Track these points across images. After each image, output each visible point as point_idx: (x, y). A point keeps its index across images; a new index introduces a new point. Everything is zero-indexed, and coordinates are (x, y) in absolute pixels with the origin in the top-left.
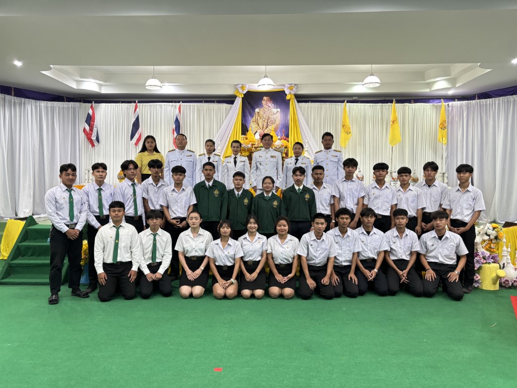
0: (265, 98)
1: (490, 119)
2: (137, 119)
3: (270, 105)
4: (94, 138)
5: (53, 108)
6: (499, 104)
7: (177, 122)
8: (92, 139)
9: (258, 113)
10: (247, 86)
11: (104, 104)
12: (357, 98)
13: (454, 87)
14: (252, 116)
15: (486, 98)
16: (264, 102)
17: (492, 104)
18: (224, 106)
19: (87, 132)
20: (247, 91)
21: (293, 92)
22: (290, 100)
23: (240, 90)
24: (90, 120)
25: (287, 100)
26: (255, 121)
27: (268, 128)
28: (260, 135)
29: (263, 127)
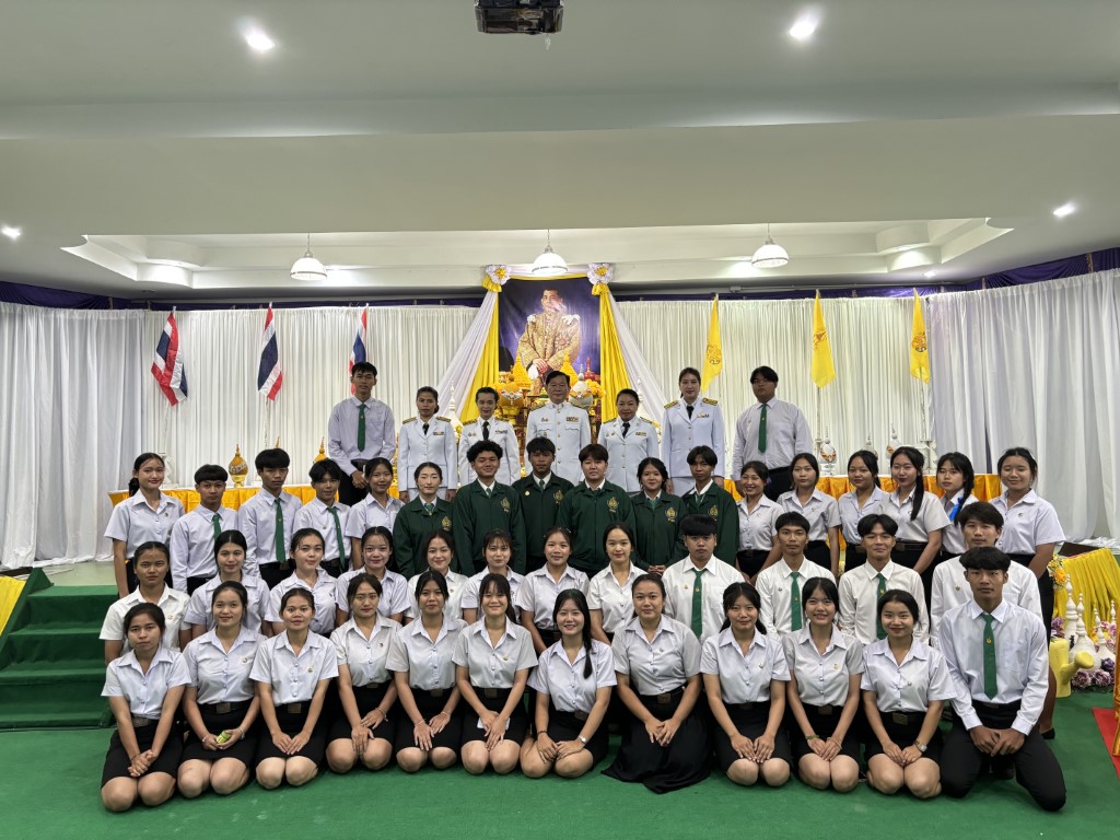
0: (547, 293)
1: (1015, 328)
2: (273, 342)
3: (558, 307)
4: (175, 385)
5: (84, 324)
6: (1032, 296)
7: (359, 346)
8: (172, 388)
9: (534, 323)
10: (509, 269)
11: (199, 312)
12: (739, 289)
13: (937, 264)
14: (521, 331)
15: (1005, 285)
16: (545, 302)
17: (1018, 296)
18: (462, 310)
19: (159, 372)
20: (509, 278)
21: (606, 280)
22: (599, 296)
23: (493, 277)
24: (168, 346)
25: (594, 296)
26: (527, 342)
27: (555, 355)
28: (538, 371)
29: (545, 354)
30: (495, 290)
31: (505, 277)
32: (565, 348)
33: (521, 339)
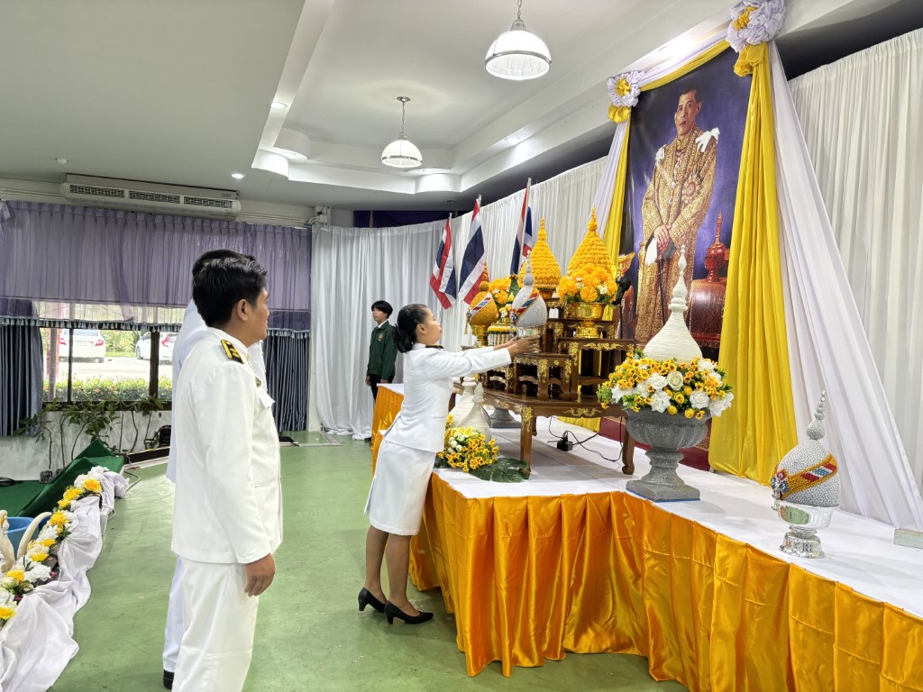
0: (684, 100)
9: (662, 162)
16: (679, 117)
19: (433, 278)
20: (638, 92)
21: (752, 34)
22: (751, 75)
23: (614, 98)
24: (442, 252)
25: (742, 78)
26: (652, 198)
27: (680, 217)
28: (658, 248)
29: (669, 216)
30: (617, 119)
31: (630, 91)
32: (693, 199)
33: (646, 196)
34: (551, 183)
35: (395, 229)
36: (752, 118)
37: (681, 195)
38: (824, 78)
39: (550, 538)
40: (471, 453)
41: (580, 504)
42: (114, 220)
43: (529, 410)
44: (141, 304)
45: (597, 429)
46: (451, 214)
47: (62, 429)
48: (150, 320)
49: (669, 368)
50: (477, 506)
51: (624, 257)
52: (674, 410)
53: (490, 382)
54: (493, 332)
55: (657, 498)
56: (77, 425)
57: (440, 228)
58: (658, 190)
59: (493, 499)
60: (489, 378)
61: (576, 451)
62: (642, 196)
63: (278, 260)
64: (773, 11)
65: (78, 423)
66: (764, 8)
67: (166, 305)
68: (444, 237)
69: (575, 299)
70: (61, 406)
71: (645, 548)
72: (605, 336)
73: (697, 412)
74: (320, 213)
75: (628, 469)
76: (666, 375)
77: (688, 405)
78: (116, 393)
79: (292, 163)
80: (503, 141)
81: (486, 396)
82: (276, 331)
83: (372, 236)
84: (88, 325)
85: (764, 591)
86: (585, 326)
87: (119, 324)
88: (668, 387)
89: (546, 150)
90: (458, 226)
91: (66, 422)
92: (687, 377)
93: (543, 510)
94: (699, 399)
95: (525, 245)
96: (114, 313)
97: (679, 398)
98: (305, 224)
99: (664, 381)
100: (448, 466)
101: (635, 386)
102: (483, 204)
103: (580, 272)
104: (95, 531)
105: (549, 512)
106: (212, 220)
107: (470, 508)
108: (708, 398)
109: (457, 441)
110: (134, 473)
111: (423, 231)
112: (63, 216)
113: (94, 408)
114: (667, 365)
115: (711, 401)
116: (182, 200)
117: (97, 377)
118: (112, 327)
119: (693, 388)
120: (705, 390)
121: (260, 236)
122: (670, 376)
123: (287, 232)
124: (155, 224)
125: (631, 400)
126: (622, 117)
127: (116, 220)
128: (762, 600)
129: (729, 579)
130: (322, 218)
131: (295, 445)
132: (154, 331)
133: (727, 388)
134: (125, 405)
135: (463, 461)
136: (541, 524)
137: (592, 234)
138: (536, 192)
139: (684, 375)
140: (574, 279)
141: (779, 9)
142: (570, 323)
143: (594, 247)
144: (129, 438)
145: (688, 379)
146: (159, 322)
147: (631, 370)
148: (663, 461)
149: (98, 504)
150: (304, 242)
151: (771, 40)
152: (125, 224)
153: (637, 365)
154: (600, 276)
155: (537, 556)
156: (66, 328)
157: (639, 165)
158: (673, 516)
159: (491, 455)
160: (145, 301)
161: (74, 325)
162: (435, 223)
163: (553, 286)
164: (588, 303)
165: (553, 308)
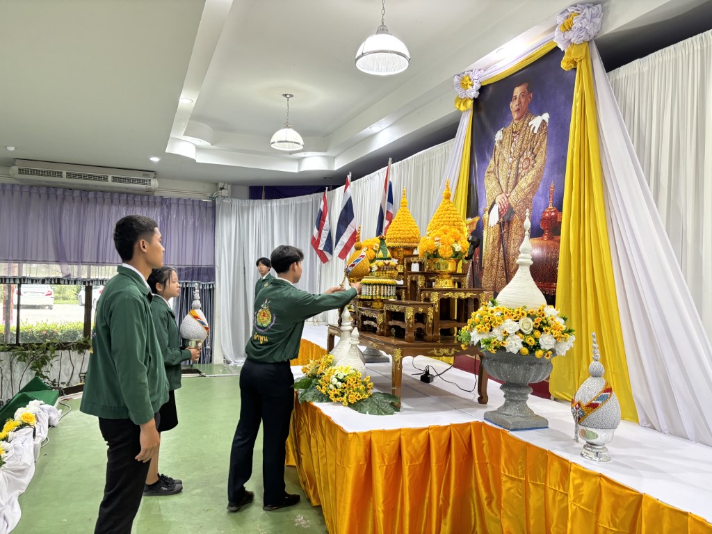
0: (518, 91)
2: (349, 204)
9: (501, 142)
10: (477, 74)
14: (491, 156)
16: (514, 105)
19: (313, 239)
20: (479, 87)
21: (575, 35)
22: (575, 69)
23: (460, 92)
24: (321, 219)
25: (568, 72)
26: (493, 172)
27: (517, 186)
28: (499, 213)
29: (507, 186)
30: (462, 108)
31: (472, 85)
32: (528, 172)
33: (488, 170)
34: (407, 161)
35: (283, 201)
36: (578, 104)
37: (518, 168)
38: (637, 70)
39: (421, 464)
40: (349, 389)
41: (446, 434)
42: (54, 195)
43: (398, 351)
44: (77, 263)
45: (452, 362)
46: (327, 188)
47: (11, 366)
48: (84, 276)
49: (520, 314)
50: (357, 439)
51: (470, 220)
52: (525, 351)
53: (363, 326)
54: (366, 284)
55: (512, 427)
56: (24, 363)
57: (319, 199)
58: (498, 165)
59: (371, 432)
60: (362, 323)
61: (437, 382)
62: (484, 170)
63: (189, 226)
64: (593, 16)
65: (24, 361)
66: (585, 14)
67: (97, 263)
68: (322, 206)
69: (435, 255)
70: (11, 347)
71: (502, 472)
72: (460, 285)
73: (546, 352)
74: (222, 189)
75: (483, 399)
76: (517, 321)
77: (537, 347)
78: (60, 334)
79: (198, 149)
80: (368, 129)
81: (361, 338)
82: (186, 284)
83: (264, 206)
84: (33, 281)
85: (618, 517)
86: (442, 278)
87: (59, 280)
88: (520, 331)
89: (403, 135)
90: (333, 197)
91: (15, 361)
92: (536, 322)
93: (414, 440)
94: (546, 341)
95: (387, 212)
96: (55, 271)
97: (530, 341)
98: (211, 198)
99: (517, 326)
100: (331, 401)
101: (491, 330)
102: (353, 180)
103: (438, 232)
104: (28, 459)
105: (419, 442)
106: (135, 195)
107: (350, 441)
108: (554, 340)
109: (338, 379)
110: (67, 403)
111: (304, 201)
112: (13, 193)
113: (37, 348)
114: (518, 313)
115: (557, 343)
116: (110, 179)
117: (45, 321)
118: (53, 282)
119: (541, 330)
120: (552, 333)
121: (174, 207)
122: (521, 322)
123: (196, 203)
124: (88, 199)
125: (488, 343)
126: (466, 107)
127: (56, 196)
128: (615, 526)
129: (584, 505)
130: (224, 193)
131: (203, 376)
132: (87, 285)
133: (570, 331)
134: (63, 346)
135: (342, 396)
136: (412, 453)
137: (447, 201)
138: (395, 169)
139: (533, 320)
140: (433, 239)
141: (597, 14)
142: (430, 276)
143: (449, 212)
144: (67, 372)
145: (536, 324)
146: (93, 277)
147: (487, 316)
148: (516, 395)
149: (32, 434)
150: (210, 211)
151: (591, 40)
152: (64, 198)
153: (492, 312)
154: (454, 236)
155: (410, 481)
156: (15, 283)
157: (481, 146)
158: (528, 444)
159: (366, 390)
160: (80, 261)
161: (22, 280)
162: (314, 195)
163: (415, 244)
164: (445, 259)
165: (415, 263)
